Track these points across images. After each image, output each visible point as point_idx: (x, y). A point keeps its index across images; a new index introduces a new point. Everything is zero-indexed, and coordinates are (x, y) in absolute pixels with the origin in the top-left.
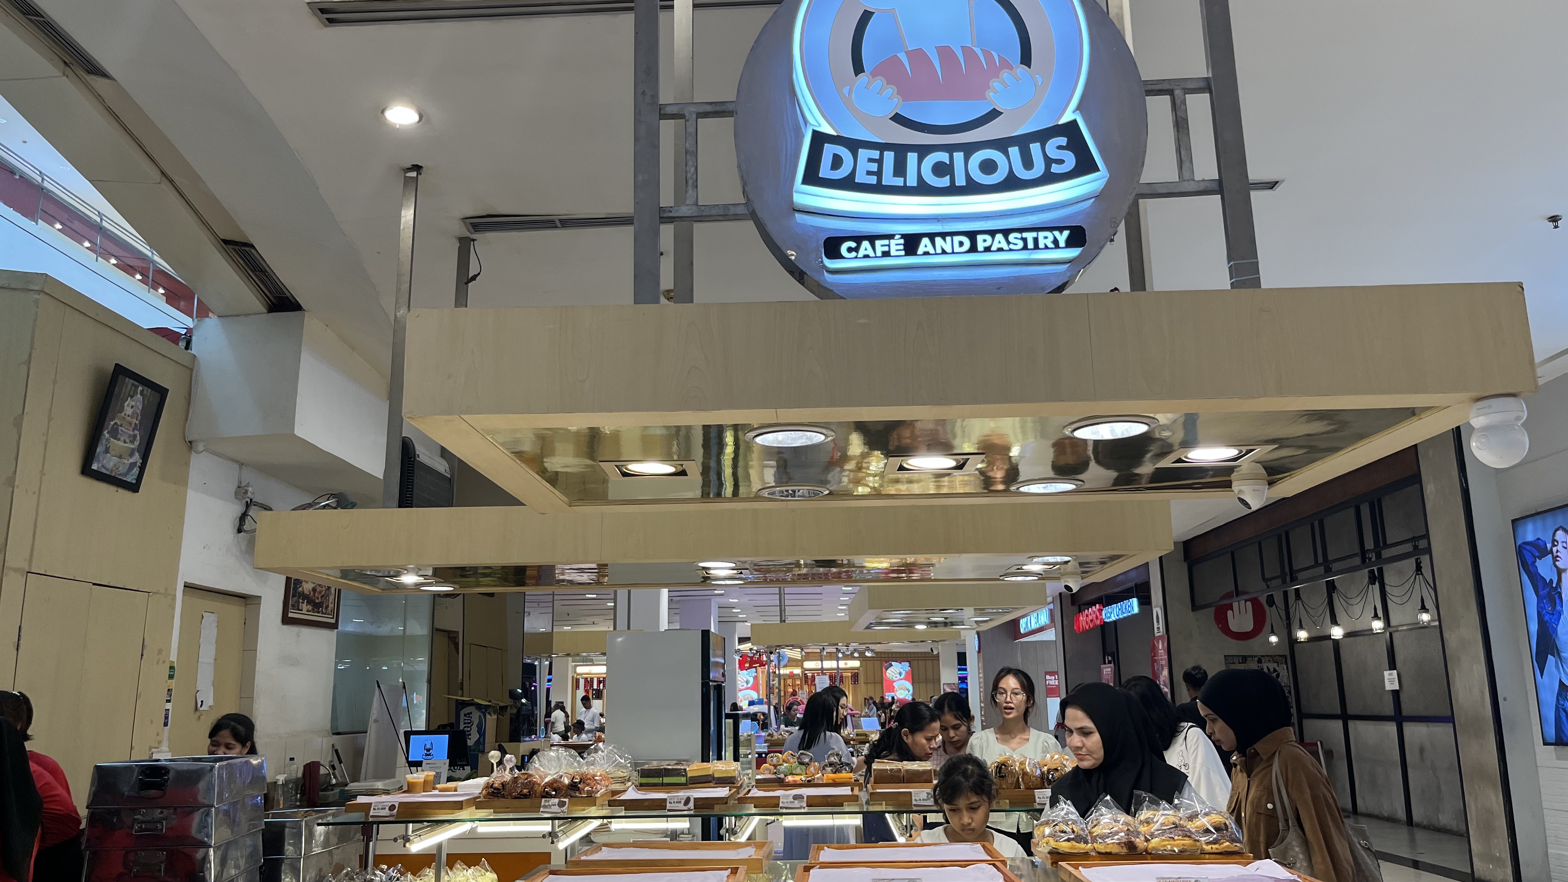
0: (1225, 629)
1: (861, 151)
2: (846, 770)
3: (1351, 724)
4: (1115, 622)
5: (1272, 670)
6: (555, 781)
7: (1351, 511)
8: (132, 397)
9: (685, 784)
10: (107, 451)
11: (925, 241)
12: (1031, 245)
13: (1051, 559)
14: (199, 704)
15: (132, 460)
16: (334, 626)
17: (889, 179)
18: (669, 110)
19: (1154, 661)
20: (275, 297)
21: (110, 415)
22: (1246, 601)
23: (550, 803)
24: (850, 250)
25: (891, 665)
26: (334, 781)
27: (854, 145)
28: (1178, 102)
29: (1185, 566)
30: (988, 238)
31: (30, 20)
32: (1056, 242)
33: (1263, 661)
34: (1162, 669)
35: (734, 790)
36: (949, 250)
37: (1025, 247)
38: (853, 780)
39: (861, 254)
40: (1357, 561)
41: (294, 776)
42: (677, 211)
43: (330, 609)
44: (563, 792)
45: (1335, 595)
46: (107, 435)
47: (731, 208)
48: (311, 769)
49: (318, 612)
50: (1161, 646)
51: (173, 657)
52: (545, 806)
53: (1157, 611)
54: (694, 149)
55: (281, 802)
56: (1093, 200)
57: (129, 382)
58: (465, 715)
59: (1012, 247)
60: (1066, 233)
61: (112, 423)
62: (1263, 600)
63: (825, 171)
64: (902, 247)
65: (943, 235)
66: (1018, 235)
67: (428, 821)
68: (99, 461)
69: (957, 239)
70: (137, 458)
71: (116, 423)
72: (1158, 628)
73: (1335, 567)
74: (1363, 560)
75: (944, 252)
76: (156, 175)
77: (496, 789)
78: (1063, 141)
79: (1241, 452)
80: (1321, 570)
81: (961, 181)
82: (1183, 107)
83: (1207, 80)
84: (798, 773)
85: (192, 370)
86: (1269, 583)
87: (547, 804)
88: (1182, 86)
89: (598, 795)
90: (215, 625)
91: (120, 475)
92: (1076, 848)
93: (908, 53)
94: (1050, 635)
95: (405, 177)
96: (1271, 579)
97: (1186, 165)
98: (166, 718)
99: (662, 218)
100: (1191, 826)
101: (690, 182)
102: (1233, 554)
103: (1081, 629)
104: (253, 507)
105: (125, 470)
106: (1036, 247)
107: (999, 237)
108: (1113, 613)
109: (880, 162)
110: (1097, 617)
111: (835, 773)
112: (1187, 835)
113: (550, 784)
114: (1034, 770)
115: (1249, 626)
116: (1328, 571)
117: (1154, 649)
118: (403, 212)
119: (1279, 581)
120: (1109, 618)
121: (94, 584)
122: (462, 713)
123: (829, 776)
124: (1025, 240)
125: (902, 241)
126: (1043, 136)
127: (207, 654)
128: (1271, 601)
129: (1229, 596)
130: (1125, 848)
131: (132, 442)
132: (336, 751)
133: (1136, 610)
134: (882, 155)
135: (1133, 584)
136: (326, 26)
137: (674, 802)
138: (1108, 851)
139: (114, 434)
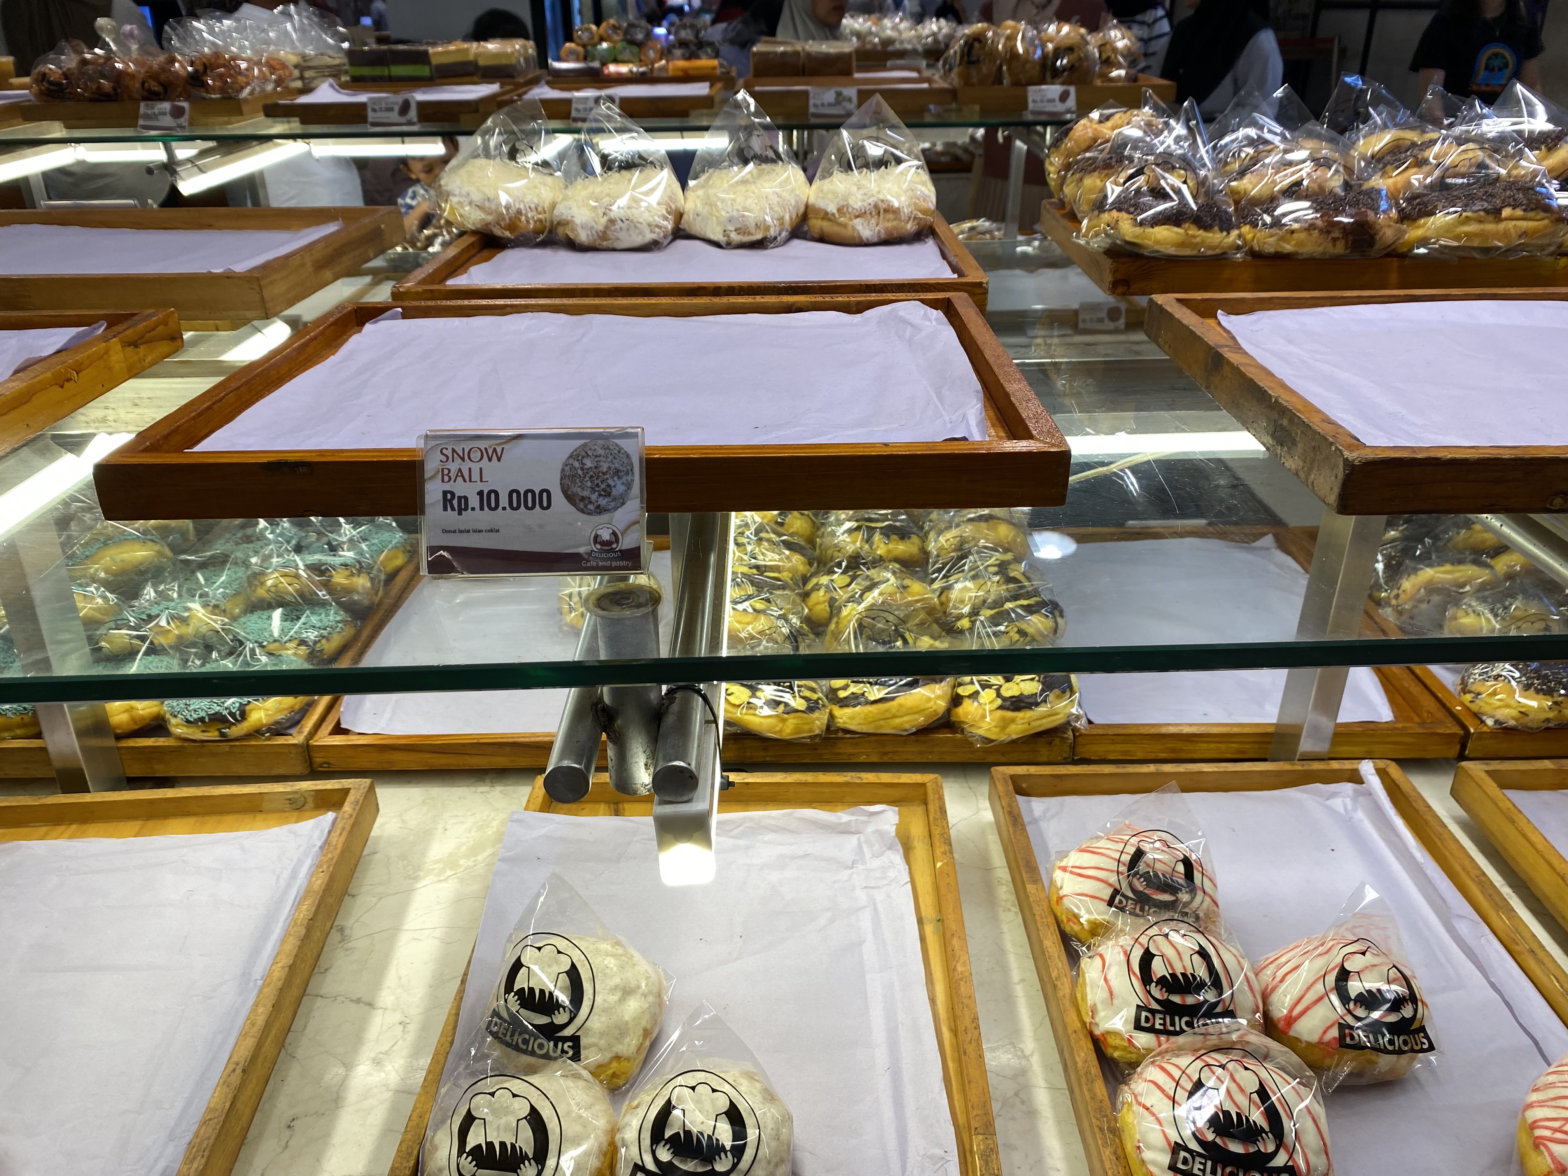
2: (707, 54)
6: (164, 71)
9: (426, 76)
23: (156, 111)
35: (506, 86)
38: (716, 71)
44: (179, 89)
52: (147, 117)
77: (55, 84)
84: (626, 58)
87: (149, 112)
89: (244, 95)
92: (1193, 245)
111: (689, 58)
113: (155, 76)
114: (1031, 50)
123: (678, 63)
130: (1341, 243)
137: (381, 110)
138: (1288, 249)
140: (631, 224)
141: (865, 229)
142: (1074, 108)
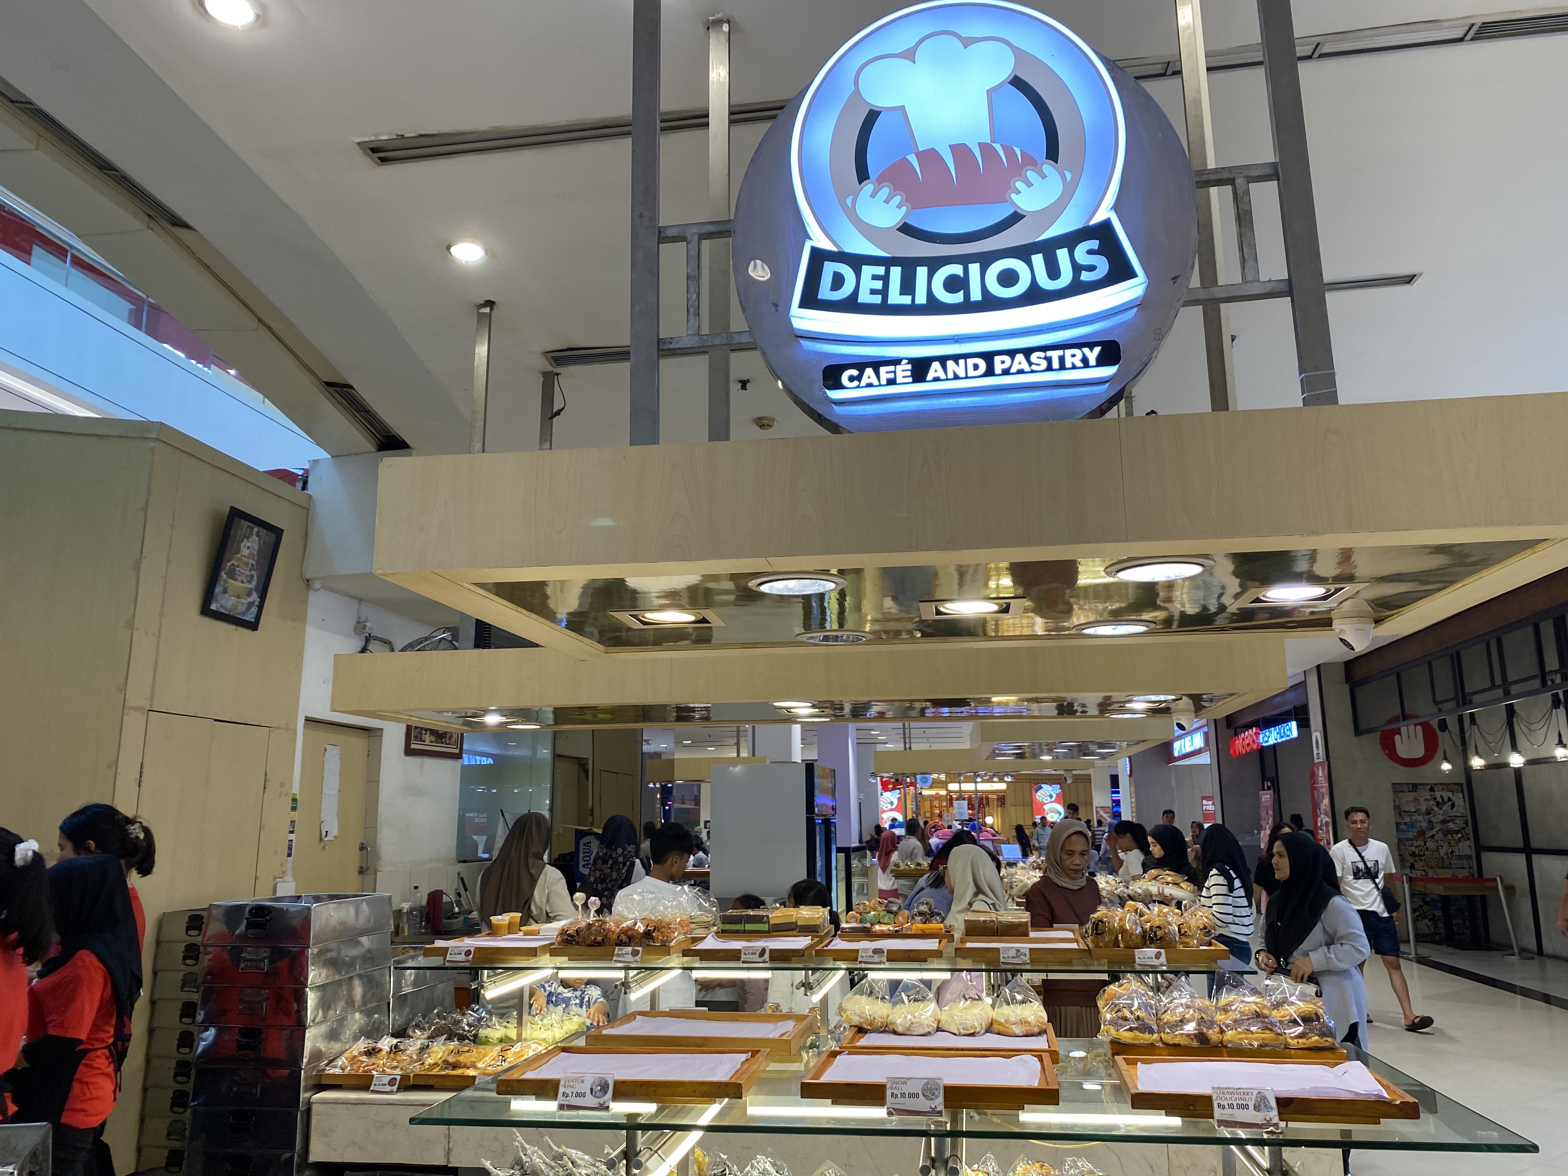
0: (1393, 756)
1: (865, 268)
3: (1535, 858)
4: (1274, 745)
5: (1446, 799)
6: (630, 929)
7: (1530, 630)
8: (248, 538)
9: (768, 932)
10: (225, 591)
11: (936, 365)
12: (1056, 365)
13: (1154, 698)
14: (324, 834)
15: (250, 600)
16: (458, 756)
17: (895, 297)
18: (670, 233)
19: (1313, 789)
20: (382, 436)
21: (227, 556)
22: (1415, 725)
23: (624, 952)
24: (851, 379)
25: (1041, 788)
26: (457, 910)
27: (857, 262)
28: (1240, 192)
29: (1346, 688)
30: (1007, 359)
31: (107, 174)
32: (1085, 361)
33: (1436, 789)
34: (1323, 798)
35: (816, 939)
36: (962, 374)
37: (1049, 368)
38: (943, 931)
39: (863, 383)
40: (1537, 683)
41: (418, 904)
42: (678, 342)
43: (453, 739)
44: (637, 940)
45: (1515, 719)
46: (225, 576)
47: (736, 336)
48: (435, 897)
49: (442, 743)
50: (1321, 773)
51: (296, 790)
52: (618, 955)
53: (1317, 735)
54: (697, 274)
55: (406, 930)
56: (1136, 309)
57: (245, 524)
58: (584, 844)
59: (1034, 367)
60: (1097, 349)
61: (229, 564)
62: (1434, 723)
63: (825, 292)
64: (909, 373)
65: (956, 358)
66: (1042, 354)
67: (502, 968)
68: (217, 601)
69: (971, 362)
70: (255, 597)
71: (233, 565)
72: (1318, 754)
73: (1514, 689)
74: (1544, 683)
75: (956, 377)
76: (253, 323)
77: (569, 935)
78: (1094, 244)
79: (1328, 590)
80: (1500, 692)
81: (976, 295)
82: (1245, 197)
83: (1274, 165)
84: (885, 922)
85: (308, 510)
86: (1440, 706)
87: (620, 953)
88: (1244, 174)
89: (672, 944)
90: (337, 758)
91: (239, 614)
92: (1140, 1039)
93: (920, 155)
94: (1205, 759)
95: (479, 313)
96: (1442, 702)
97: (1250, 263)
98: (290, 848)
99: (663, 350)
100: (1276, 1015)
101: (692, 310)
102: (1398, 675)
103: (1237, 753)
104: (372, 641)
105: (244, 609)
106: (1062, 367)
107: (1020, 357)
108: (1271, 737)
109: (885, 279)
110: (1253, 741)
111: (925, 923)
112: (1268, 1027)
113: (625, 932)
114: (1135, 927)
115: (1419, 751)
116: (1507, 694)
117: (1313, 776)
118: (477, 349)
119: (1453, 704)
120: (1267, 742)
121: (216, 720)
122: (582, 842)
123: (918, 926)
124: (1049, 360)
125: (909, 367)
126: (1070, 240)
127: (331, 785)
128: (1443, 726)
129: (1395, 720)
130: (1195, 1040)
131: (250, 582)
132: (462, 879)
133: (1295, 734)
134: (888, 272)
135: (1291, 706)
136: (379, 165)
137: (749, 953)
138: (1177, 1042)
139: (232, 574)
140: (921, 1025)
141: (1017, 1030)
142: (1165, 963)
